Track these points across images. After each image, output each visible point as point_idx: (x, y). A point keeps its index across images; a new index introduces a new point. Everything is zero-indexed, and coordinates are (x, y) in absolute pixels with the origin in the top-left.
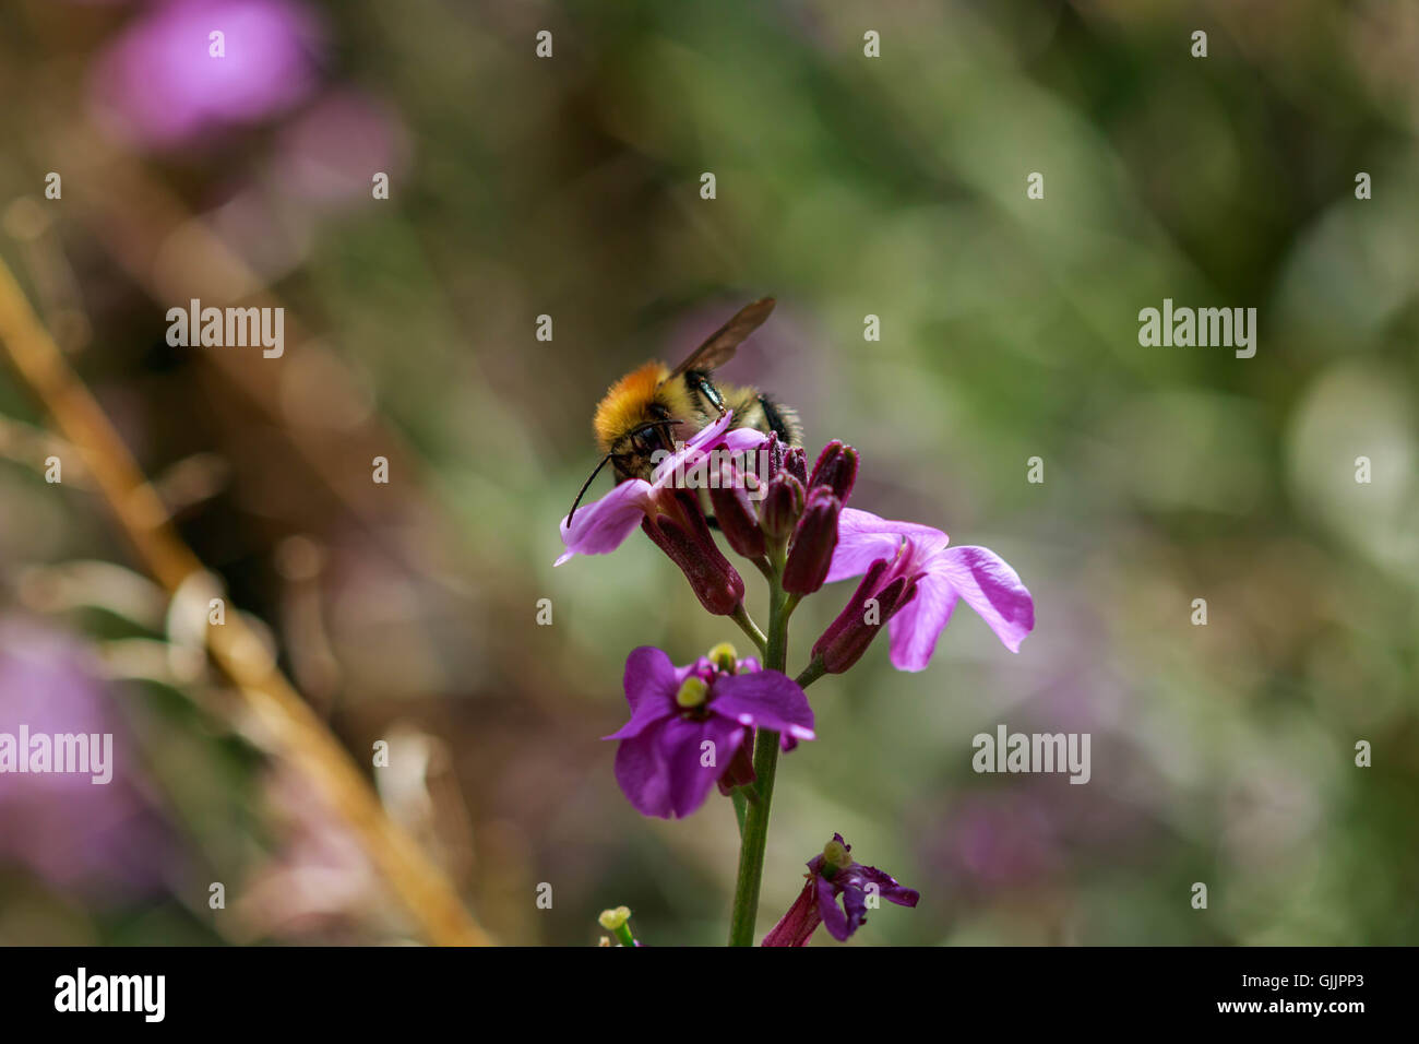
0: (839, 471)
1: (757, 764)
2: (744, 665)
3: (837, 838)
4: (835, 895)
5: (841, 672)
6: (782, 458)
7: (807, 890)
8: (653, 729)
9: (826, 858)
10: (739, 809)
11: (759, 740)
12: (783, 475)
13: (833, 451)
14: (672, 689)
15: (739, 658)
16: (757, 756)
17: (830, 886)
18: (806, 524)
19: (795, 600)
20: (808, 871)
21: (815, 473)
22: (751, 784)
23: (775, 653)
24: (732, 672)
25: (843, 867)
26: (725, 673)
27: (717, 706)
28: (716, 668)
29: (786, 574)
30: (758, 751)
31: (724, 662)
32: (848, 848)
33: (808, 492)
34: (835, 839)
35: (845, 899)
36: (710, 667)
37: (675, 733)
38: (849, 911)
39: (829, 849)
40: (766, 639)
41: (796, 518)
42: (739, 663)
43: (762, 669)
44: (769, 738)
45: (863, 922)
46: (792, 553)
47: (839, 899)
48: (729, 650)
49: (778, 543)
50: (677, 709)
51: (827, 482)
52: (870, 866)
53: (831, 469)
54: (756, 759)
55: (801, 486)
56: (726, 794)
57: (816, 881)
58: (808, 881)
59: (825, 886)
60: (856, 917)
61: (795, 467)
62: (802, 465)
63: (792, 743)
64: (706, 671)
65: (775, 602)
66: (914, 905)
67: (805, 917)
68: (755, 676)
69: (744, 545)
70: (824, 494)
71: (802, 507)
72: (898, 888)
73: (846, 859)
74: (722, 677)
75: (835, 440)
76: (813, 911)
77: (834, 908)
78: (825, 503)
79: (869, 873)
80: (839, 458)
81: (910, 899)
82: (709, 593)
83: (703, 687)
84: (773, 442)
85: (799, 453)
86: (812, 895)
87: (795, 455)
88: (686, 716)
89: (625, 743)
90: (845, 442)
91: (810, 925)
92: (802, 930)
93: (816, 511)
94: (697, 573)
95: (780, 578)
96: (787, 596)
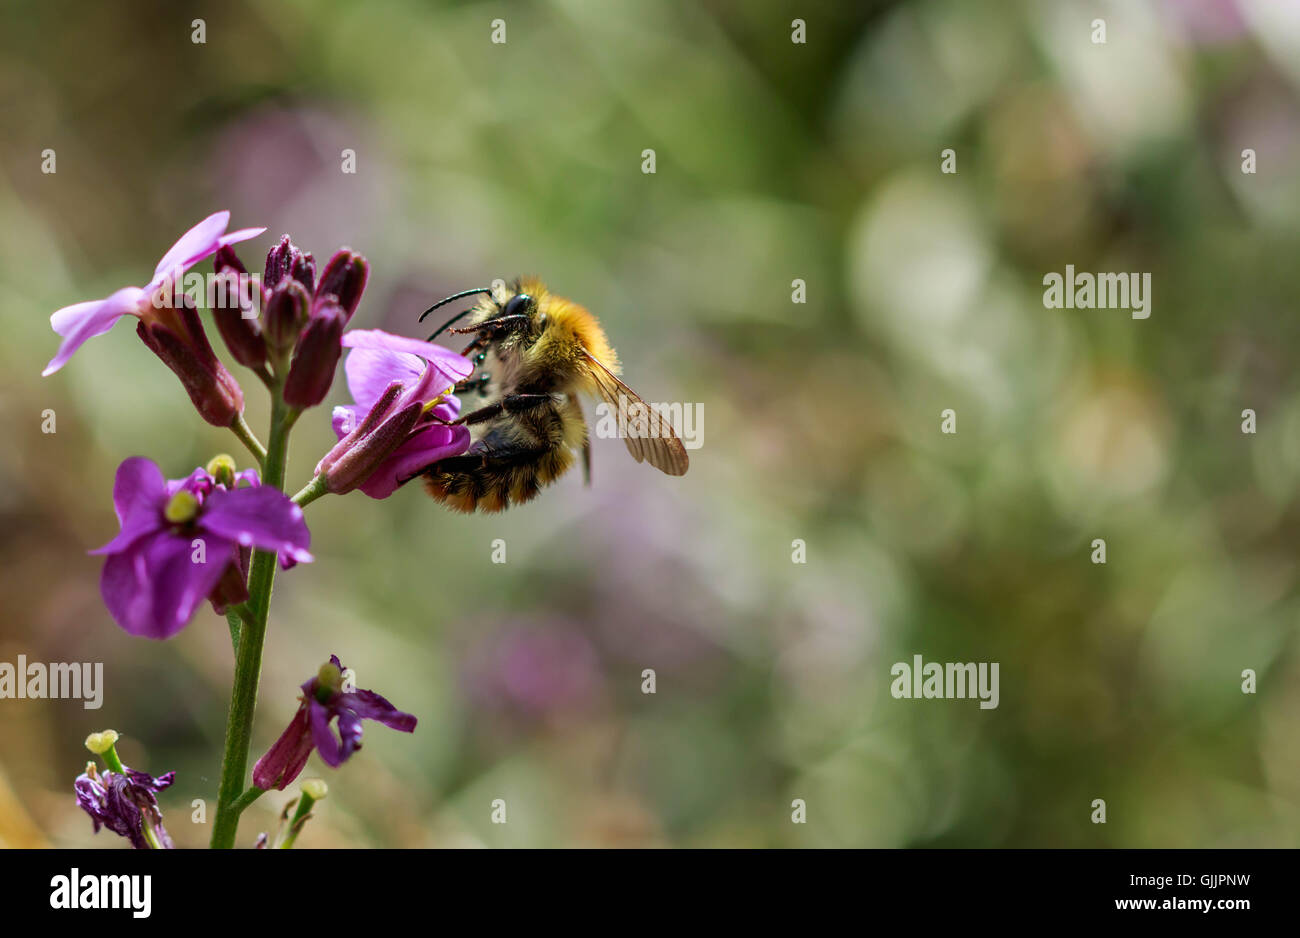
0: (347, 280)
1: (251, 582)
2: (243, 478)
3: (334, 660)
4: (329, 719)
5: (345, 493)
6: (292, 263)
7: (300, 714)
8: (139, 544)
9: (320, 680)
10: (233, 627)
11: (256, 557)
12: (287, 282)
13: (343, 259)
14: (161, 503)
15: (238, 470)
16: (252, 573)
17: (323, 710)
18: (310, 334)
19: (297, 414)
20: (301, 694)
21: (322, 281)
22: (245, 603)
23: (274, 467)
24: (230, 487)
25: (338, 690)
26: (223, 487)
27: (208, 521)
28: (213, 481)
29: (288, 386)
30: (254, 568)
31: (222, 475)
32: (343, 670)
33: (315, 301)
34: (331, 660)
35: (339, 723)
36: (207, 479)
37: (161, 549)
38: (343, 736)
39: (324, 671)
40: (264, 452)
41: (300, 327)
42: (237, 476)
43: (260, 479)
44: (265, 559)
45: (357, 747)
46: (294, 363)
47: (334, 724)
48: (224, 461)
49: (282, 353)
50: (165, 524)
51: (334, 292)
52: (367, 689)
53: (340, 278)
54: (252, 578)
55: (307, 295)
56: (220, 613)
57: (309, 704)
58: (302, 705)
59: (318, 710)
60: (349, 743)
61: (303, 274)
62: (309, 272)
63: (291, 563)
64: (204, 483)
65: (277, 415)
66: (412, 731)
67: (298, 741)
68: (254, 491)
69: (243, 353)
70: (329, 305)
71: (307, 318)
72: (394, 714)
73: (341, 682)
74: (220, 490)
75: (345, 249)
76: (306, 736)
77: (328, 733)
78: (329, 314)
79: (366, 697)
80: (348, 267)
81: (407, 723)
82: (206, 405)
83: (198, 500)
84: (285, 247)
85: (308, 259)
86: (306, 720)
87: (303, 261)
88: (175, 531)
89: (113, 559)
90: (355, 251)
91: (302, 751)
92: (295, 755)
93: (322, 321)
94: (192, 383)
95: (281, 390)
96: (288, 409)
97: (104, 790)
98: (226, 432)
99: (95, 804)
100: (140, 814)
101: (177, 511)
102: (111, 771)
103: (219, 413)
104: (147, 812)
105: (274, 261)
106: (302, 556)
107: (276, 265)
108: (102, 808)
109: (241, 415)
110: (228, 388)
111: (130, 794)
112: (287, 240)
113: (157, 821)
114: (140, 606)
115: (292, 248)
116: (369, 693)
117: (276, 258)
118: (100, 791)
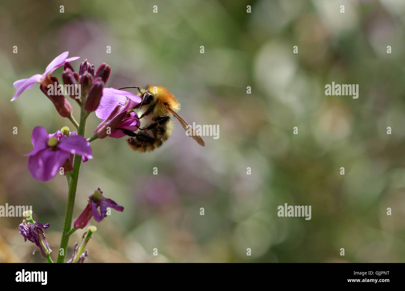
0: (104, 73)
1: (74, 165)
2: (72, 133)
3: (99, 189)
4: (97, 207)
5: (103, 138)
6: (88, 68)
7: (88, 206)
8: (40, 153)
9: (95, 195)
10: (68, 179)
11: (75, 158)
12: (86, 73)
13: (103, 67)
14: (46, 140)
15: (70, 131)
16: (74, 162)
18: (93, 89)
19: (89, 114)
20: (89, 199)
21: (97, 73)
22: (72, 171)
23: (81, 130)
24: (68, 135)
25: (100, 198)
26: (65, 136)
27: (61, 146)
28: (63, 135)
29: (86, 105)
30: (75, 161)
31: (65, 132)
32: (102, 192)
33: (94, 79)
34: (98, 189)
35: (100, 209)
37: (47, 154)
38: (101, 212)
39: (96, 192)
40: (78, 125)
41: (90, 87)
42: (70, 133)
43: (77, 134)
44: (79, 158)
45: (106, 216)
46: (88, 98)
47: (99, 209)
48: (66, 128)
49: (84, 95)
50: (48, 147)
51: (100, 76)
52: (109, 198)
53: (102, 72)
54: (74, 164)
55: (92, 78)
56: (64, 175)
57: (91, 202)
58: (89, 203)
59: (94, 204)
60: (103, 214)
61: (91, 71)
62: (93, 71)
63: (86, 159)
64: (60, 135)
65: (82, 113)
66: (122, 211)
67: (88, 214)
68: (75, 137)
70: (99, 80)
71: (92, 85)
72: (117, 206)
73: (101, 196)
75: (104, 63)
76: (90, 212)
77: (97, 212)
78: (99, 83)
79: (109, 201)
80: (105, 69)
81: (121, 209)
82: (61, 110)
83: (58, 140)
84: (85, 63)
85: (93, 67)
86: (90, 207)
87: (91, 67)
88: (51, 149)
89: (31, 157)
90: (107, 64)
91: (89, 217)
92: (87, 218)
93: (96, 85)
94: (57, 104)
95: (84, 106)
96: (86, 112)
97: (28, 229)
98: (67, 119)
99: (25, 233)
100: (39, 236)
101: (51, 143)
102: (30, 223)
103: (65, 113)
104: (41, 235)
105: (82, 67)
106: (90, 157)
107: (83, 68)
108: (27, 234)
109: (71, 114)
110: (68, 106)
111: (36, 230)
112: (86, 61)
113: (44, 238)
114: (40, 171)
115: (88, 63)
116: (110, 199)
117: (83, 66)
118: (27, 229)
